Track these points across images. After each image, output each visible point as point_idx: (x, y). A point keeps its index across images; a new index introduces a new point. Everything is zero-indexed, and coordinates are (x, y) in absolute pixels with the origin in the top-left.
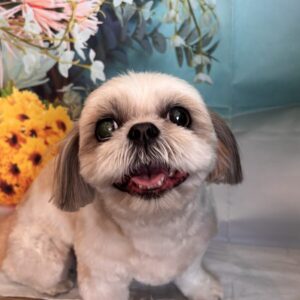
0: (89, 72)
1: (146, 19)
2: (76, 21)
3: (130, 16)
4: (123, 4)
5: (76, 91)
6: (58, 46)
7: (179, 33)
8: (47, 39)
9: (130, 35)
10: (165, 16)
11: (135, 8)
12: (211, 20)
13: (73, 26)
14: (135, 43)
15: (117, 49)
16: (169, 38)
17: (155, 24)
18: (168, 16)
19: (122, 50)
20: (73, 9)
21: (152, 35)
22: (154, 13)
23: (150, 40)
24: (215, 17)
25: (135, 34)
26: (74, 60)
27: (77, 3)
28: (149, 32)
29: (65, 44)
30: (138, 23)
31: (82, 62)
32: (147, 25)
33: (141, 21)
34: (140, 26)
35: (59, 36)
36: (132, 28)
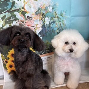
1: (51, 27)
3: (48, 27)
4: (47, 24)
7: (58, 29)
12: (65, 27)
15: (45, 34)
18: (56, 26)
20: (37, 26)
21: (52, 30)
25: (49, 30)
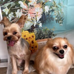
0: (39, 25)
5: (36, 29)
6: (34, 21)
7: (56, 17)
8: (32, 19)
13: (37, 17)
17: (52, 16)
18: (54, 14)
19: (45, 21)
25: (48, 18)
26: (37, 23)
27: (38, 12)
33: (49, 15)
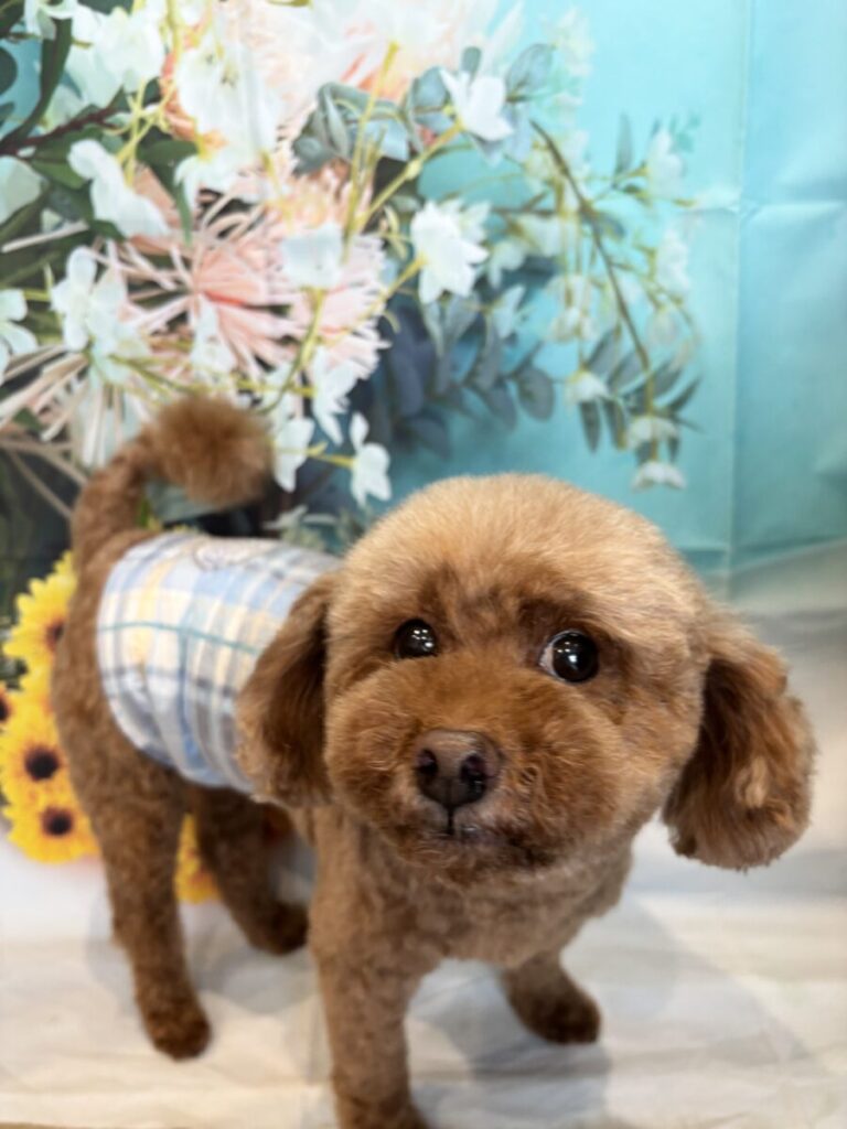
0: (348, 474)
1: (504, 332)
2: (320, 340)
3: (461, 329)
5: (313, 526)
6: (273, 406)
8: (246, 385)
9: (460, 376)
10: (554, 324)
11: (475, 306)
12: (676, 328)
13: (312, 356)
14: (472, 399)
15: (426, 414)
16: (563, 382)
17: (525, 345)
18: (561, 323)
19: (436, 420)
20: (314, 306)
21: (517, 374)
22: (525, 319)
23: (513, 389)
24: (688, 319)
25: (473, 374)
26: (312, 443)
27: (325, 292)
28: (509, 368)
29: (292, 402)
30: (483, 344)
31: (332, 448)
32: (507, 350)
33: (490, 339)
34: (486, 352)
35: (275, 380)
36: (466, 359)
